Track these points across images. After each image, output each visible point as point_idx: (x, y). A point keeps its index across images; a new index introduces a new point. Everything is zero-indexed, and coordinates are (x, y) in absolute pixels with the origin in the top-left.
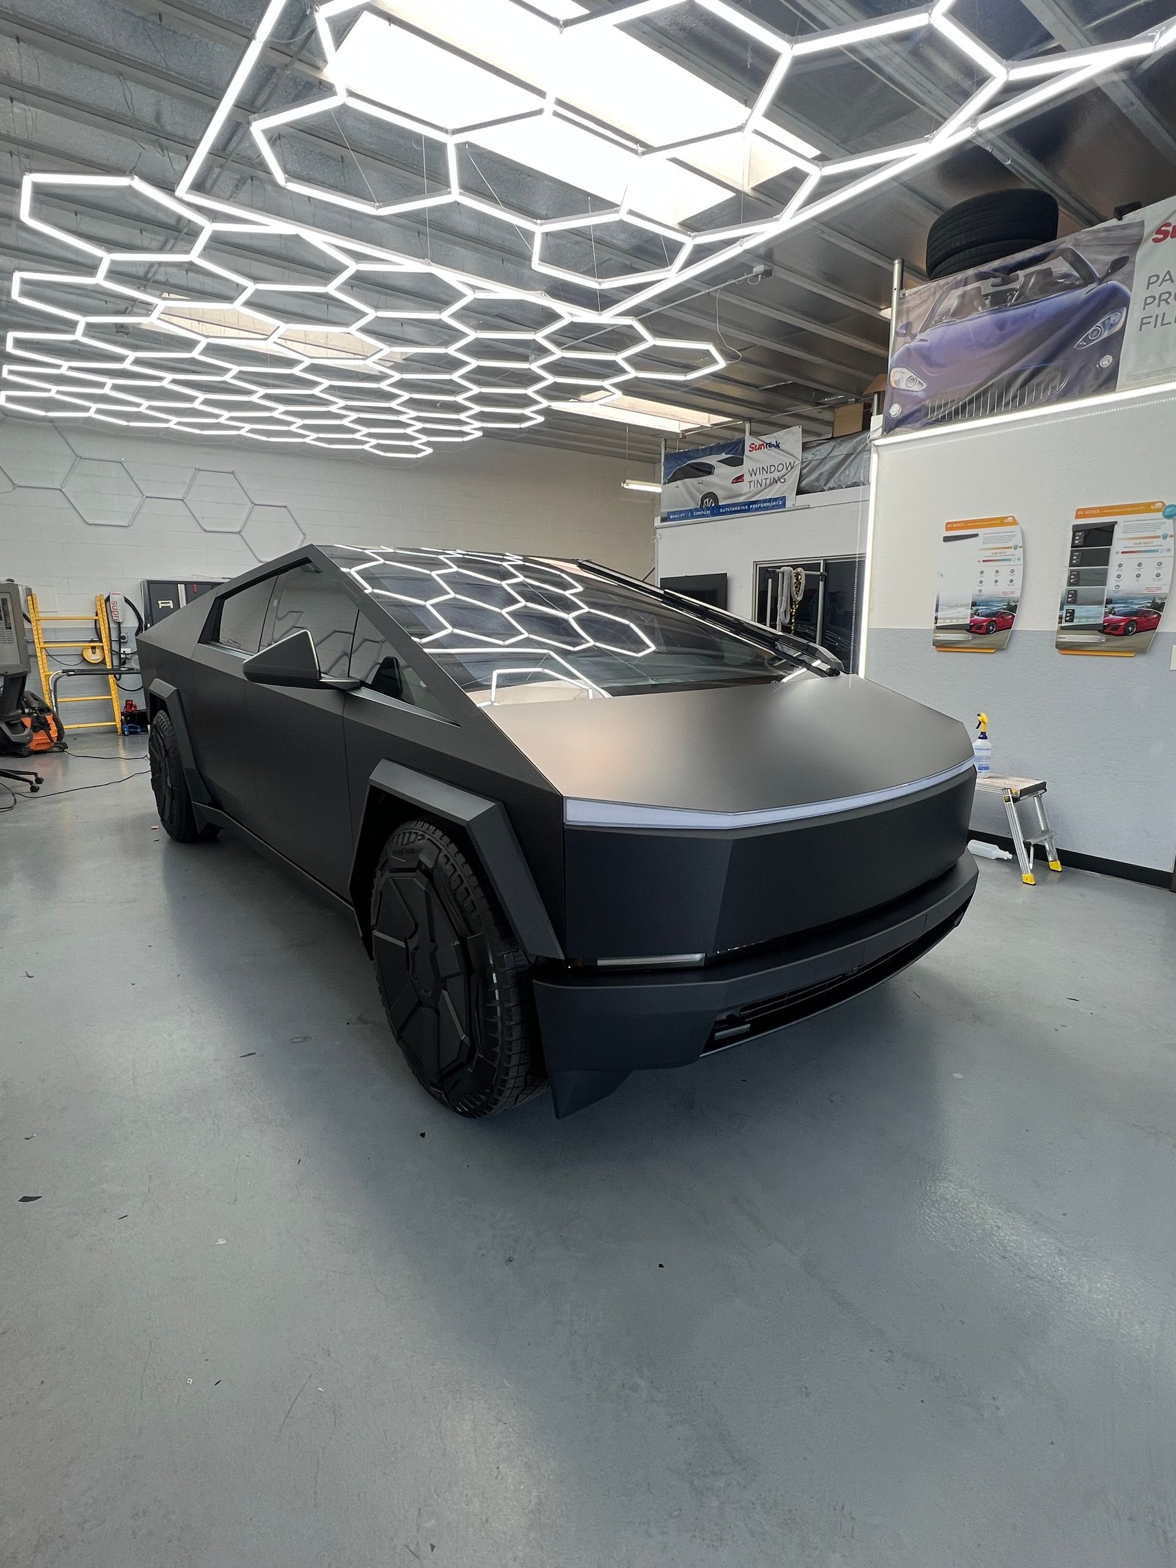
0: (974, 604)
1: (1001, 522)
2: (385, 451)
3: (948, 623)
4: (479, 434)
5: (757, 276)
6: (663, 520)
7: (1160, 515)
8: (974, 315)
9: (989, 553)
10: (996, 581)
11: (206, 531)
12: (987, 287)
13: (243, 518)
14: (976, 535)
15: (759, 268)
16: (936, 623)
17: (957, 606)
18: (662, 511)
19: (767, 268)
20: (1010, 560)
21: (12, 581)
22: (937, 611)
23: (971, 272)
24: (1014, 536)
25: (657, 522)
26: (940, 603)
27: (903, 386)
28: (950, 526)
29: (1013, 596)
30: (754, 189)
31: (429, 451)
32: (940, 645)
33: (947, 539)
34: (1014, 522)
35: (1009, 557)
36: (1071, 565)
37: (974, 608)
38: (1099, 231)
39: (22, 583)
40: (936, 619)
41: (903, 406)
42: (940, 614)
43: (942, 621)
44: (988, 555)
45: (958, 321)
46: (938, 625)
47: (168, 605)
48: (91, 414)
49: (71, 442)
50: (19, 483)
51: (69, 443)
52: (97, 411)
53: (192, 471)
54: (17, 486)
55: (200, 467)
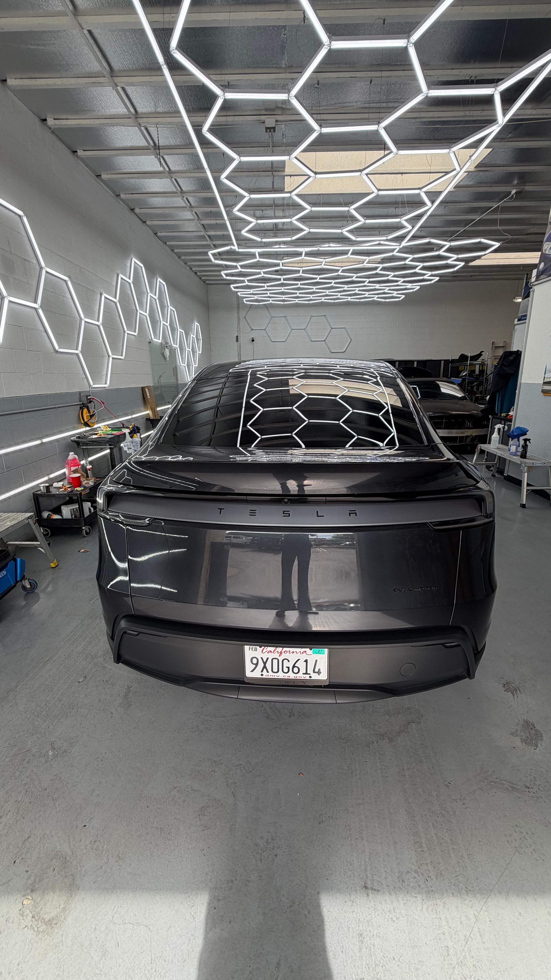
2: (385, 299)
4: (418, 287)
5: (513, 195)
6: (519, 320)
11: (312, 341)
13: (327, 334)
15: (514, 192)
18: (519, 315)
19: (518, 190)
22: (545, 374)
25: (516, 322)
26: (547, 369)
27: (547, 252)
30: (475, 167)
31: (404, 296)
32: (545, 392)
40: (544, 377)
41: (545, 265)
43: (546, 379)
46: (544, 381)
48: (271, 302)
49: (270, 311)
50: (253, 328)
51: (269, 312)
52: (272, 301)
53: (310, 317)
54: (252, 330)
55: (313, 315)
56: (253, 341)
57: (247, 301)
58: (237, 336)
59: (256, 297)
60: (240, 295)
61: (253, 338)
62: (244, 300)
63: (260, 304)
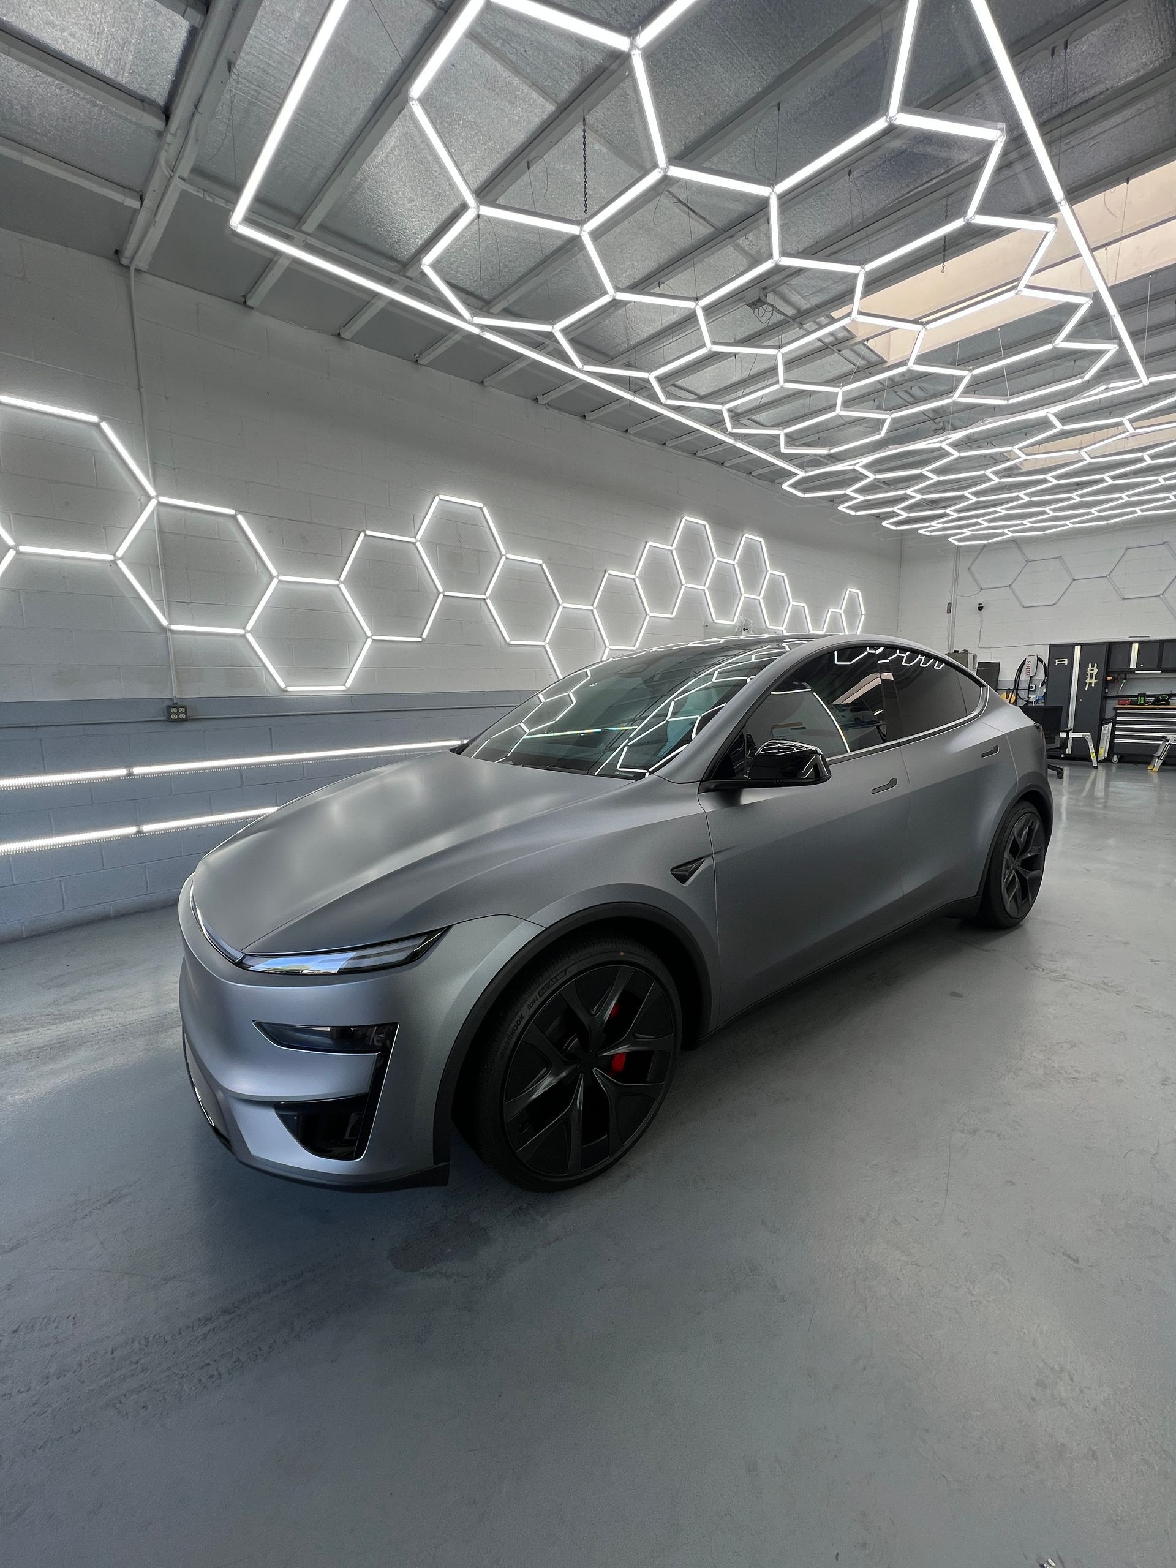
11: (1124, 599)
13: (1169, 581)
21: (967, 651)
39: (971, 652)
47: (1064, 662)
48: (1012, 534)
49: (1020, 551)
50: (983, 587)
51: (1023, 553)
52: (1013, 532)
53: (1123, 551)
54: (982, 589)
55: (1129, 546)
56: (980, 609)
57: (959, 540)
58: (950, 604)
59: (967, 532)
60: (928, 534)
61: (980, 604)
62: (951, 539)
63: (990, 541)
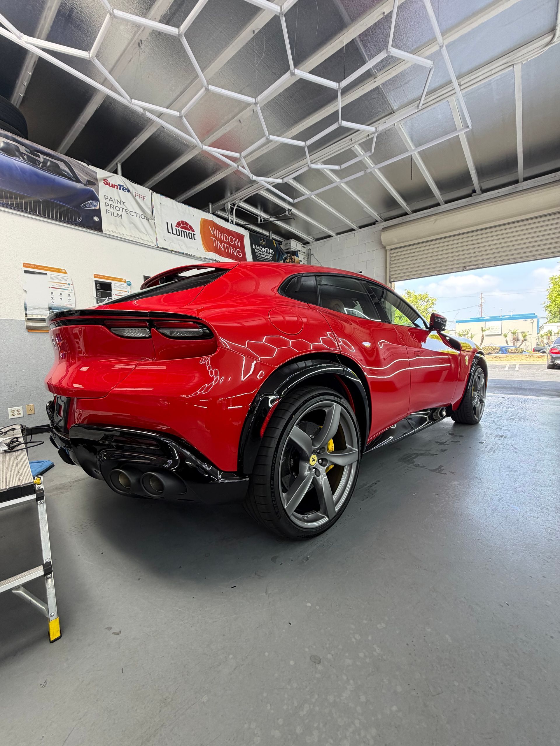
0: (50, 308)
1: (58, 271)
3: (34, 317)
7: (125, 284)
8: (17, 159)
9: (55, 284)
10: (61, 299)
12: (22, 149)
14: (46, 274)
16: (26, 316)
17: (39, 308)
20: (67, 290)
22: (26, 309)
23: (9, 134)
24: (68, 279)
26: (27, 306)
28: (25, 265)
29: (71, 306)
32: (30, 329)
33: (26, 272)
34: (66, 273)
35: (67, 288)
36: (97, 296)
37: (51, 310)
38: (78, 163)
40: (26, 314)
42: (28, 312)
43: (31, 315)
44: (55, 285)
45: (6, 155)
46: (28, 318)
